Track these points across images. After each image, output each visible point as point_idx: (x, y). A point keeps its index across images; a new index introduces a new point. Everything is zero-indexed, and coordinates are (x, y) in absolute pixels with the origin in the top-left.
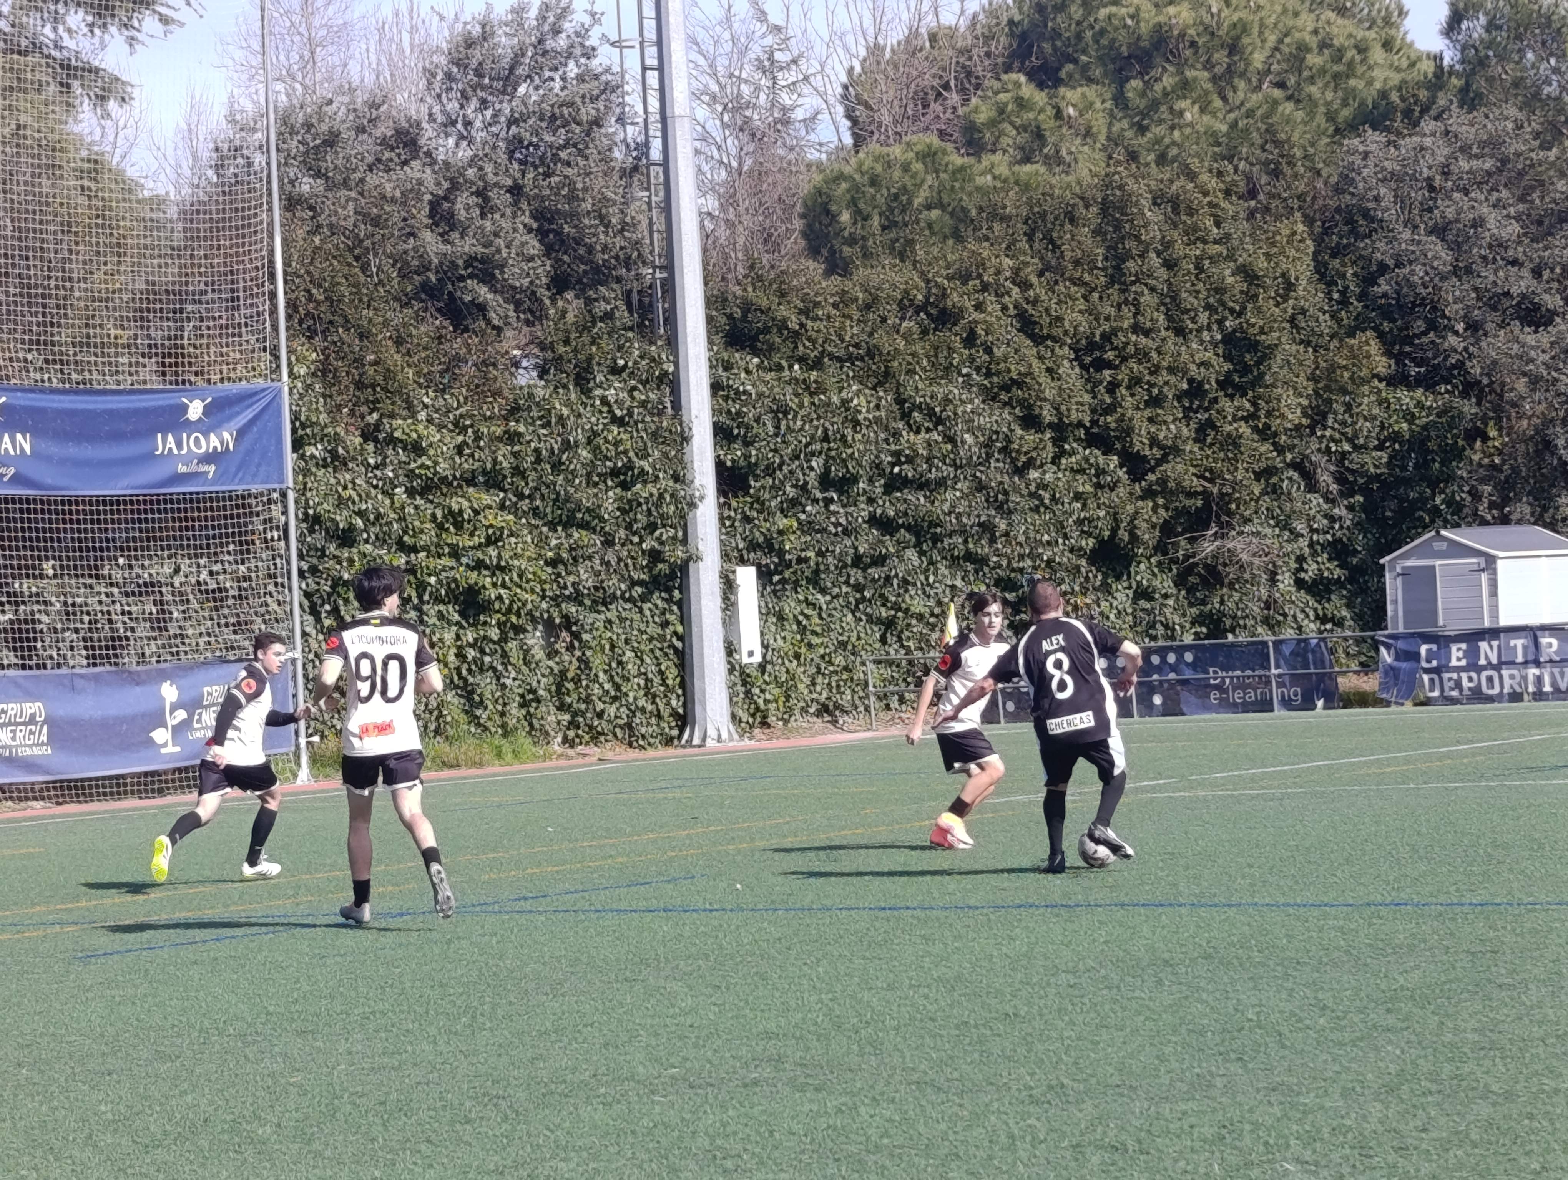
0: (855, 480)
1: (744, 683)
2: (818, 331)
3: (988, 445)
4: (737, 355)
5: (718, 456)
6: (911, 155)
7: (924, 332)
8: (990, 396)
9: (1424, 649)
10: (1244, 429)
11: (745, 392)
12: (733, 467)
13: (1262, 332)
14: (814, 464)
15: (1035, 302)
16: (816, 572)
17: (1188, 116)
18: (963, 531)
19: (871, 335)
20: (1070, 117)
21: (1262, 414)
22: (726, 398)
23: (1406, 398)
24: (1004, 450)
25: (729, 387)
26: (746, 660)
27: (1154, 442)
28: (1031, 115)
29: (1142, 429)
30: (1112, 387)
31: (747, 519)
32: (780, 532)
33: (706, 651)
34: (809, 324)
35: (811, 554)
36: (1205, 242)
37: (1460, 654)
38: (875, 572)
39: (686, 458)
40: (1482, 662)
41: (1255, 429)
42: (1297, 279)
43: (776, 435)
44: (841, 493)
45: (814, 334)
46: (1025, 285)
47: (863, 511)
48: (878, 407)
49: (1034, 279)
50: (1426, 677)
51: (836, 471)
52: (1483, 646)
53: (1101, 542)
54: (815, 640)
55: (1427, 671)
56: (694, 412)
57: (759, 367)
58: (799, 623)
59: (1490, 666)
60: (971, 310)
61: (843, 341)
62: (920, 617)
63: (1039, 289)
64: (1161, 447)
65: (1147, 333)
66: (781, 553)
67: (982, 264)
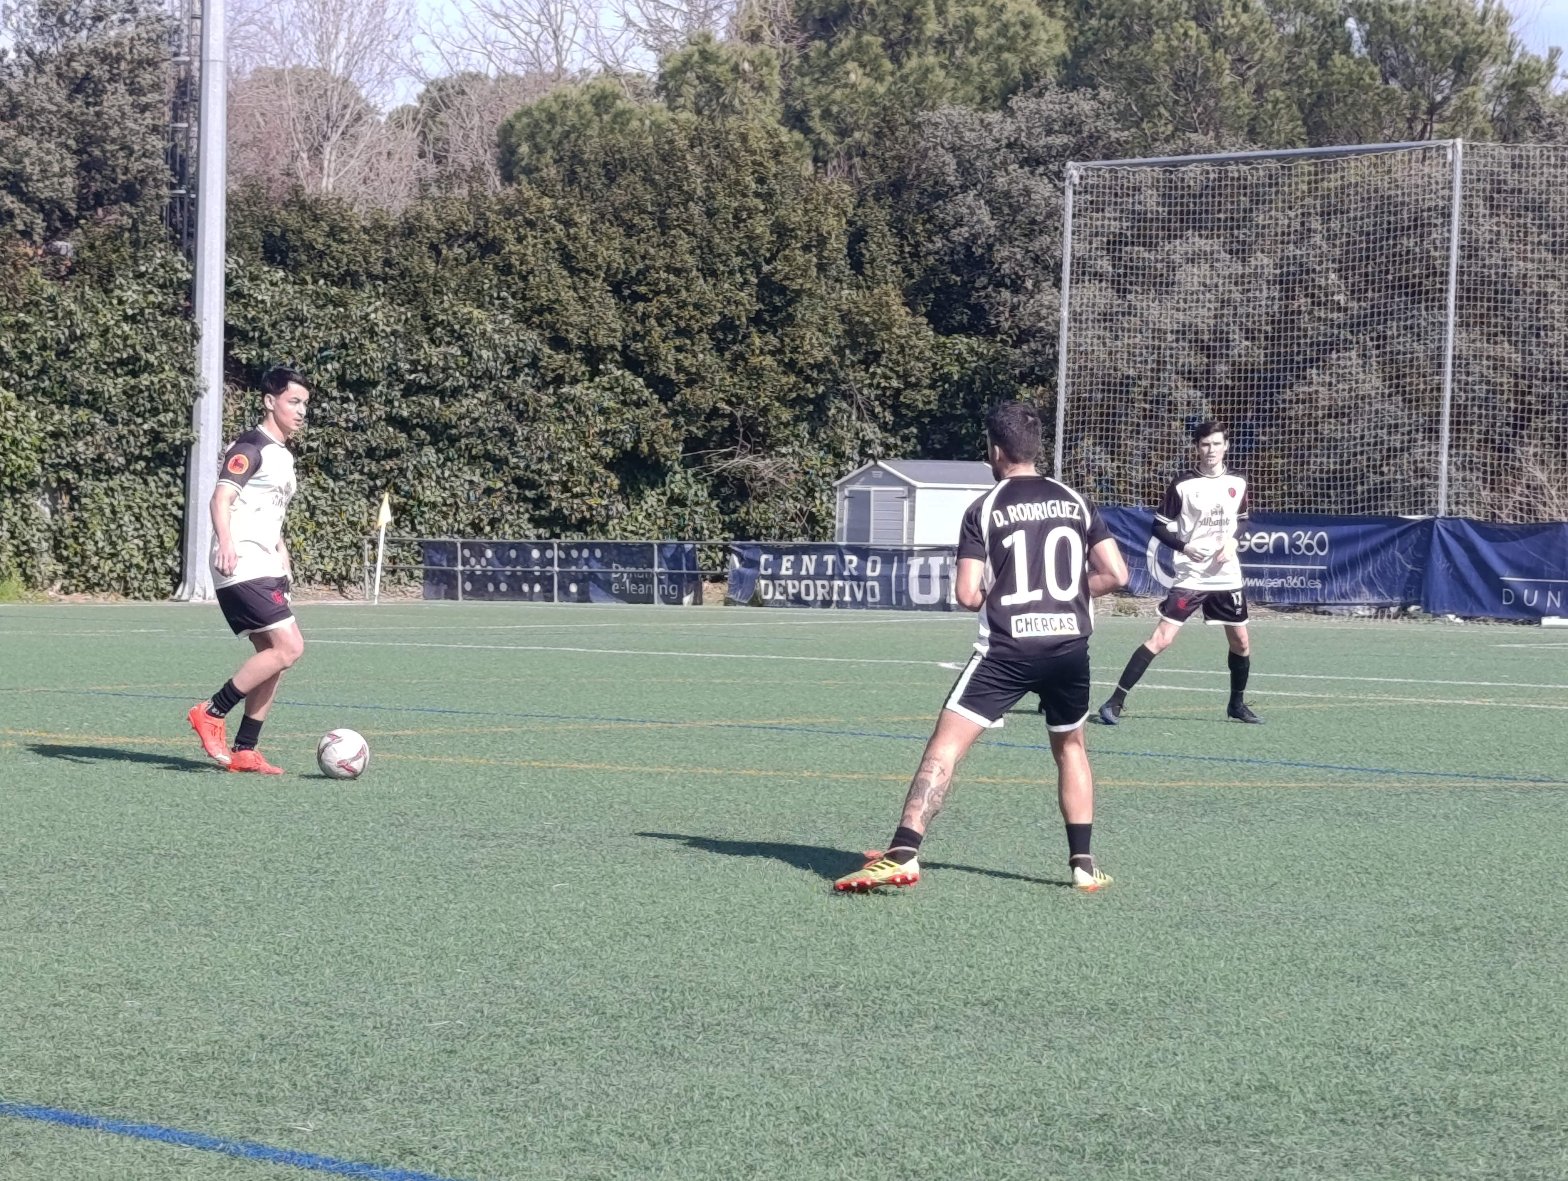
2: (344, 253)
5: (228, 354)
6: (587, 97)
8: (523, 318)
9: (763, 558)
14: (329, 366)
15: (575, 239)
18: (480, 434)
20: (744, 72)
23: (961, 343)
27: (680, 368)
30: (644, 318)
33: (200, 520)
34: (335, 246)
36: (744, 195)
37: (789, 565)
38: (388, 464)
39: (195, 354)
40: (803, 572)
43: (293, 339)
44: (357, 394)
45: (339, 255)
47: (379, 410)
48: (398, 321)
50: (763, 582)
51: (351, 375)
52: (805, 558)
53: (622, 453)
55: (764, 577)
56: (206, 317)
57: (284, 279)
58: (309, 503)
59: (808, 577)
64: (688, 373)
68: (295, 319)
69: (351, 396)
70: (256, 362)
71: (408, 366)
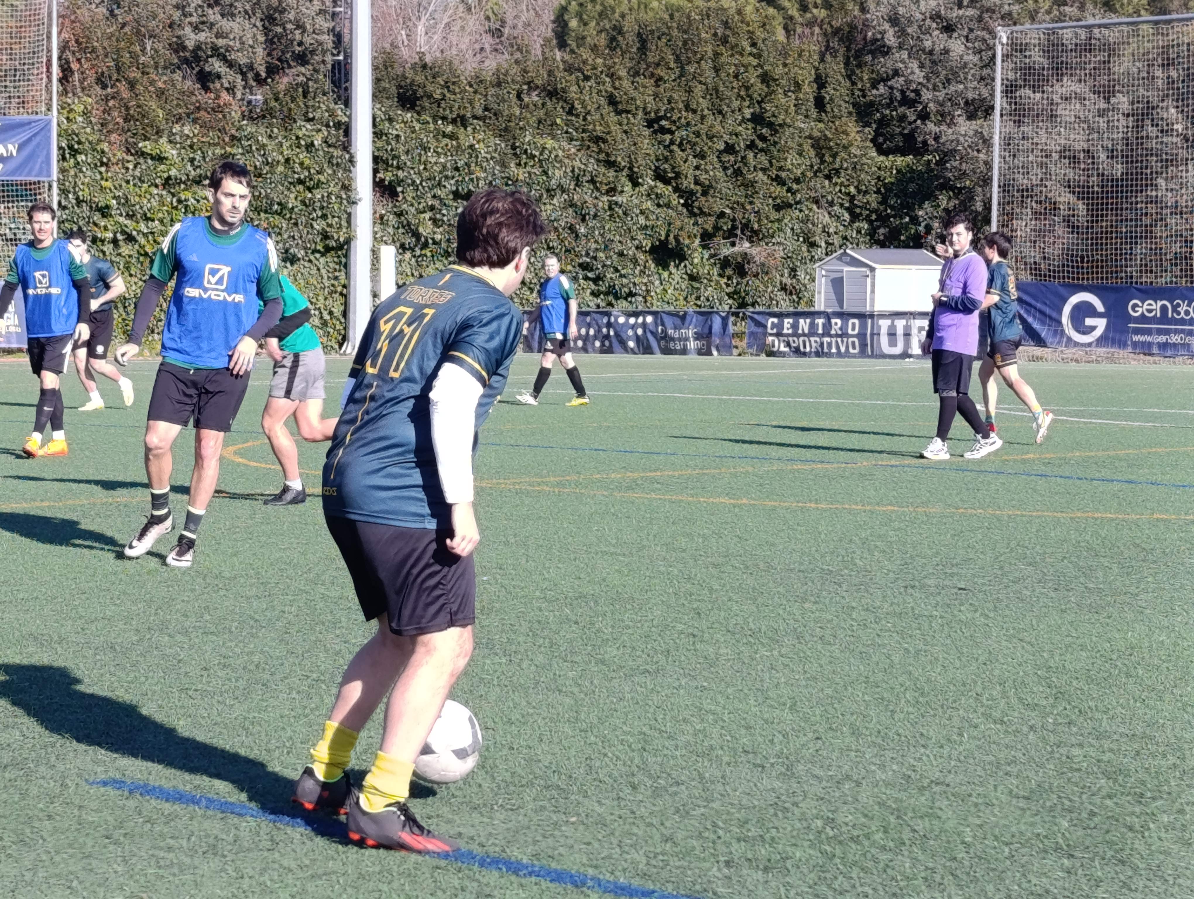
9: (771, 322)
12: (384, 181)
15: (620, 88)
21: (775, 168)
27: (697, 182)
29: (689, 173)
37: (789, 325)
39: (352, 175)
40: (800, 332)
48: (496, 150)
50: (770, 338)
51: (463, 189)
52: (801, 321)
53: (658, 243)
55: (771, 335)
56: (359, 147)
59: (804, 335)
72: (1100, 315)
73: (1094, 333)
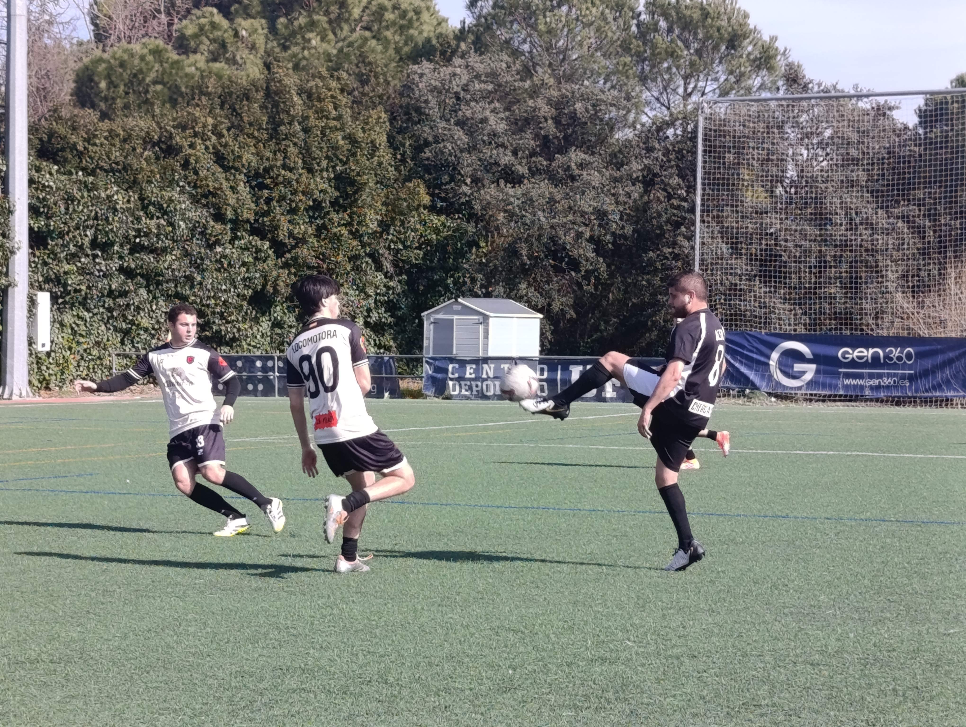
0: (112, 244)
1: (38, 363)
2: (95, 153)
3: (193, 230)
4: (45, 163)
5: (30, 224)
6: (145, 51)
7: (157, 158)
8: (195, 200)
9: (450, 367)
10: (344, 231)
11: (49, 186)
12: (38, 231)
13: (358, 174)
14: (88, 233)
15: (226, 145)
16: (85, 299)
17: (314, 42)
18: (175, 280)
19: (126, 157)
20: (243, 37)
21: (355, 223)
22: (37, 189)
23: (436, 220)
24: (202, 233)
25: (39, 182)
26: (40, 349)
27: (291, 235)
28: (220, 33)
29: (285, 226)
30: (268, 201)
31: (45, 264)
32: (66, 273)
33: (16, 342)
34: (90, 148)
35: (83, 288)
36: (328, 119)
37: (472, 371)
38: (121, 301)
39: (10, 224)
40: (484, 376)
41: (351, 232)
42: (380, 145)
43: (66, 213)
44: (103, 251)
45: (93, 154)
46: (220, 136)
47: (115, 265)
48: (129, 201)
49: (225, 132)
50: (451, 383)
51: (101, 238)
52: (485, 366)
53: (256, 292)
54: (82, 340)
55: (451, 379)
56: (17, 196)
57: (58, 171)
58: (72, 329)
59: (489, 378)
60: (187, 147)
61: (110, 159)
62: (146, 330)
63: (228, 138)
64: (295, 238)
65: (291, 170)
66: (65, 285)
67: (195, 120)
68: (68, 199)
69: (100, 254)
70: (44, 229)
71: (134, 233)
72: (809, 361)
73: (803, 377)
